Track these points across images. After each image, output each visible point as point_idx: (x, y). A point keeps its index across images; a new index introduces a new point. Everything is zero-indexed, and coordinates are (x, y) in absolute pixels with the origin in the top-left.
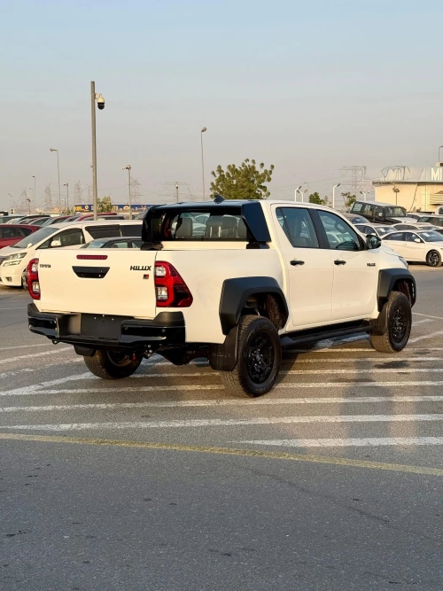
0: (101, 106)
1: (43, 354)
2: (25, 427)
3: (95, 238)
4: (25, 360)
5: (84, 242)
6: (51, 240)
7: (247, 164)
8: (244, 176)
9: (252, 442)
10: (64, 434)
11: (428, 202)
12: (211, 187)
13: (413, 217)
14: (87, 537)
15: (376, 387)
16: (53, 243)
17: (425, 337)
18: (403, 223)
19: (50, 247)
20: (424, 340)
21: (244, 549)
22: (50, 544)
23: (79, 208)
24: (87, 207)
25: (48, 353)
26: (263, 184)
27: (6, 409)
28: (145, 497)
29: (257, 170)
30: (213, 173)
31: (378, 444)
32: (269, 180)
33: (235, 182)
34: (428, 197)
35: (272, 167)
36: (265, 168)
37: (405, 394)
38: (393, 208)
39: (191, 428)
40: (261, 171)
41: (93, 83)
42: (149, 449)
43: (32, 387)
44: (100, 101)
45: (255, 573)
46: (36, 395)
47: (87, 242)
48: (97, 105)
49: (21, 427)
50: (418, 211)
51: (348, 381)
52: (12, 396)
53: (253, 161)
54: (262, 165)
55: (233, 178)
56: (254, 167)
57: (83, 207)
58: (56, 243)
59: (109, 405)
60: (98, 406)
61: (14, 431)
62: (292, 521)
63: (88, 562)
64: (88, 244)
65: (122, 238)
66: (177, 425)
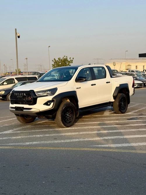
0: (19, 37)
1: (10, 119)
2: (13, 144)
3: (18, 81)
4: (5, 122)
5: (15, 83)
6: (3, 82)
7: (64, 58)
8: (63, 61)
9: (97, 146)
10: (28, 146)
11: (125, 69)
12: (52, 66)
13: (120, 73)
14: (52, 182)
15: (131, 126)
16: (4, 84)
17: (139, 110)
18: (118, 75)
19: (3, 85)
20: (139, 111)
21: (112, 184)
22: (39, 185)
23: (8, 73)
24: (10, 73)
25: (12, 119)
26: (70, 64)
27: (4, 138)
28: (67, 166)
29: (68, 59)
30: (53, 61)
31: (142, 145)
32: (72, 63)
33: (60, 64)
34: (125, 67)
35: (73, 58)
36: (71, 59)
37: (143, 128)
38: (114, 70)
39: (73, 142)
40: (69, 60)
41: (16, 29)
42: (61, 150)
43: (10, 131)
44: (19, 35)
45: (121, 193)
46: (13, 133)
47: (16, 83)
48: (17, 37)
49: (11, 144)
50: (122, 71)
51: (120, 124)
52: (4, 134)
53: (67, 57)
54: (70, 58)
55: (60, 62)
56: (67, 59)
57: (9, 73)
58: (5, 83)
59: (41, 136)
60: (37, 136)
61: (9, 146)
62: (125, 173)
63: (56, 191)
64: (16, 84)
65: (28, 81)
66: (68, 141)
